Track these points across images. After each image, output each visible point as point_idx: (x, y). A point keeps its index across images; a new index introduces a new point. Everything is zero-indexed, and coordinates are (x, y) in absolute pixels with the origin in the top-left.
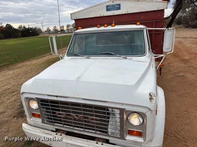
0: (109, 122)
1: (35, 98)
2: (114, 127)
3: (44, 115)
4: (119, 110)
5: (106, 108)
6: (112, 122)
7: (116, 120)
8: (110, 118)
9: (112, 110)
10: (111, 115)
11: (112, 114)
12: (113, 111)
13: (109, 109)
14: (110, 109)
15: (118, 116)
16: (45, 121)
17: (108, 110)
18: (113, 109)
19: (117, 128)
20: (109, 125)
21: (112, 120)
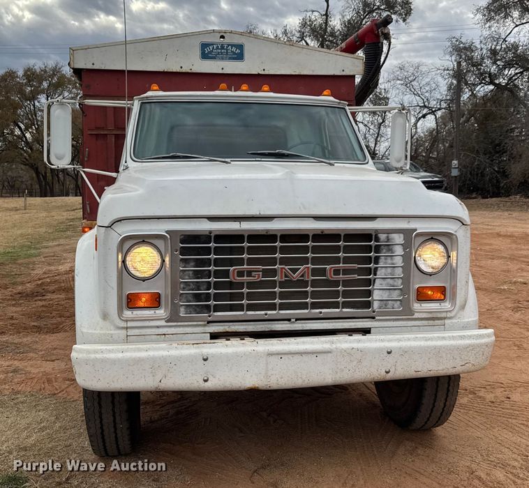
0: (378, 273)
1: (167, 232)
2: (388, 284)
3: (184, 289)
4: (402, 235)
5: (374, 234)
6: (383, 270)
7: (394, 262)
8: (380, 261)
9: (388, 237)
10: (384, 251)
11: (386, 247)
12: (388, 240)
13: (379, 235)
14: (383, 237)
15: (399, 250)
16: (182, 309)
17: (377, 239)
18: (390, 235)
19: (395, 284)
20: (377, 281)
21: (386, 263)
